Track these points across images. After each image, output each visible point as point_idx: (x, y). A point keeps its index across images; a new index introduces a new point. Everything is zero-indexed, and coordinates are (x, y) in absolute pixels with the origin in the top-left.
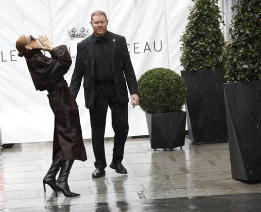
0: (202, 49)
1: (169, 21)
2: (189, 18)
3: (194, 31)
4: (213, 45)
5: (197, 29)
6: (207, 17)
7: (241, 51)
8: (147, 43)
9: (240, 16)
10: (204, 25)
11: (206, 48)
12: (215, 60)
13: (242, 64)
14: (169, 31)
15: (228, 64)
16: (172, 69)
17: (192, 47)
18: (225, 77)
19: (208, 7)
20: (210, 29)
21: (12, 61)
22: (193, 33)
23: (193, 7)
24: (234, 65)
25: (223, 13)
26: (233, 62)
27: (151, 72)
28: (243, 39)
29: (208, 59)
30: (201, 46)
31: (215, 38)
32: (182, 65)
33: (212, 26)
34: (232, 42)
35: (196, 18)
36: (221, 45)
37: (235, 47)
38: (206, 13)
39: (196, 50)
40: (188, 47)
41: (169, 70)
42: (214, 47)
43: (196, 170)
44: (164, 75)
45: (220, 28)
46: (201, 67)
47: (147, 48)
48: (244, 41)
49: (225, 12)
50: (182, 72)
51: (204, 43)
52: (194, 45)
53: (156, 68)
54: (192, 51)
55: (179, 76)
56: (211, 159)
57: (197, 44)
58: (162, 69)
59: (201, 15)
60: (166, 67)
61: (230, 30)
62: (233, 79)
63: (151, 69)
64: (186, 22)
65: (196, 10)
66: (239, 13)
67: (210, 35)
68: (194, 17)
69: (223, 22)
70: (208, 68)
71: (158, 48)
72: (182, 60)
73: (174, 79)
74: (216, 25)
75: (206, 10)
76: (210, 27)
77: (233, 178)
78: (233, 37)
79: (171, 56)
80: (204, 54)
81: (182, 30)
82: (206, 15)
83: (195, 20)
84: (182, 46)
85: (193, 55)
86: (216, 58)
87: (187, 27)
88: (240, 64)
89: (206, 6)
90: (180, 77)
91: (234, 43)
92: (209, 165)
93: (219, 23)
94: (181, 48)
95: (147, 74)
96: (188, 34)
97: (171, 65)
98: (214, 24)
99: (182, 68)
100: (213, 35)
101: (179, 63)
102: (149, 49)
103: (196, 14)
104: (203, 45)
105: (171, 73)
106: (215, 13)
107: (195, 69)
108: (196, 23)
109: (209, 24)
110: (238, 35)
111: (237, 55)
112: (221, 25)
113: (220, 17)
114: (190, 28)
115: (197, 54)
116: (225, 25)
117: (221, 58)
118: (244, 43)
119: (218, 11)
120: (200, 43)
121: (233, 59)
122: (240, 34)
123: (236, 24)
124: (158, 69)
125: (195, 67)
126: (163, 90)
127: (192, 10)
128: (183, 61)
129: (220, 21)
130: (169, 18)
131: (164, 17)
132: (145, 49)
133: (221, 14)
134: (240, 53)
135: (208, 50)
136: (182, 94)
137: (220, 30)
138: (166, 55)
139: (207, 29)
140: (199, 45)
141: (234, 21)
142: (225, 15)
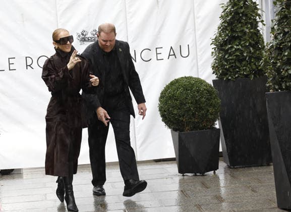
0: (238, 54)
1: (198, 21)
2: (222, 17)
3: (227, 32)
4: (251, 49)
5: (232, 30)
6: (243, 15)
7: (286, 54)
8: (171, 48)
9: (285, 12)
10: (240, 25)
11: (242, 53)
12: (254, 67)
13: (288, 69)
14: (198, 33)
15: (271, 70)
16: (203, 78)
17: (226, 52)
18: (268, 85)
19: (244, 4)
20: (247, 31)
21: (10, 70)
22: (227, 35)
23: (226, 3)
24: (278, 71)
25: (262, 11)
26: (277, 67)
27: (177, 81)
28: (288, 40)
29: (245, 66)
30: (236, 50)
31: (254, 40)
32: (213, 73)
33: (249, 26)
34: (275, 43)
35: (230, 17)
36: (260, 49)
37: (279, 49)
38: (242, 10)
39: (230, 55)
40: (221, 52)
41: (198, 79)
42: (252, 51)
43: (233, 198)
44: (193, 85)
45: (258, 28)
46: (237, 76)
47: (172, 54)
48: (290, 41)
49: (264, 10)
50: (214, 81)
51: (240, 47)
52: (228, 50)
53: (183, 76)
54: (226, 57)
55: (211, 86)
56: (252, 184)
57: (232, 47)
58: (191, 78)
59: (237, 13)
60: (194, 75)
61: (273, 28)
62: (277, 87)
63: (177, 78)
64: (219, 22)
65: (230, 7)
66: (283, 8)
67: (247, 37)
68: (227, 16)
69: (262, 21)
70: (247, 76)
71: (185, 53)
72: (213, 67)
73: (205, 90)
74: (254, 25)
75: (241, 8)
76: (247, 28)
77: (278, 207)
78: (276, 38)
79: (200, 63)
80: (240, 60)
81: (213, 32)
82: (242, 13)
83: (229, 20)
84: (213, 50)
85: (227, 60)
86: (255, 64)
87: (219, 28)
88: (286, 69)
89: (242, 2)
90: (212, 88)
91: (277, 44)
92: (249, 193)
93: (257, 22)
94: (213, 52)
95: (172, 84)
96: (220, 35)
97: (200, 73)
98: (251, 24)
99: (214, 77)
101: (211, 70)
102: (174, 55)
103: (231, 12)
104: (239, 49)
105: (200, 82)
106: (253, 11)
107: (230, 78)
108: (230, 23)
109: (246, 24)
110: (282, 35)
111: (282, 59)
112: (260, 24)
113: (259, 15)
114: (223, 29)
115: (231, 59)
116: (264, 25)
117: (262, 63)
118: (289, 44)
119: (258, 9)
120: (235, 47)
121: (277, 63)
122: (285, 34)
123: (280, 22)
124: (186, 77)
125: (230, 75)
126: (191, 103)
127: (225, 8)
128: (215, 68)
129: (258, 20)
130: (198, 18)
131: (191, 16)
132: (170, 55)
133: (259, 12)
134: (284, 56)
135: (245, 55)
136: (214, 106)
137: (259, 31)
138: (195, 61)
139: (243, 30)
140: (234, 49)
141: (277, 18)
142: (264, 14)
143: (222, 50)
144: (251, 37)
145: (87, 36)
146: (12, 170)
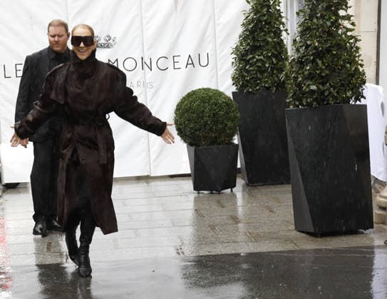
0: (260, 64)
1: (218, 28)
2: (243, 24)
3: (249, 41)
4: (274, 59)
5: (254, 39)
6: (266, 24)
7: (308, 68)
8: (190, 56)
9: (307, 23)
10: (263, 34)
11: (264, 63)
12: (276, 79)
13: (310, 85)
14: (219, 41)
15: (292, 84)
16: (221, 90)
17: (247, 62)
18: (288, 101)
19: (268, 11)
20: (270, 40)
21: (17, 77)
22: (248, 44)
23: (248, 10)
24: (299, 86)
25: (287, 19)
26: (298, 82)
27: (194, 93)
28: (311, 53)
29: (266, 78)
30: (258, 60)
31: (277, 51)
32: (233, 84)
33: (272, 35)
34: (296, 56)
35: (252, 25)
36: (283, 59)
37: (301, 63)
38: (265, 18)
39: (251, 65)
40: (242, 62)
41: (217, 90)
42: (275, 62)
43: (249, 219)
44: (210, 97)
45: (282, 37)
46: (258, 88)
47: (190, 62)
48: (312, 55)
49: (289, 18)
50: (233, 93)
51: (262, 57)
52: (250, 59)
53: (201, 87)
54: (247, 67)
55: (229, 99)
56: (270, 205)
57: (254, 57)
58: (209, 89)
59: (259, 21)
60: (213, 87)
61: (295, 41)
62: (297, 103)
63: (194, 89)
64: (240, 30)
65: (252, 15)
66: (306, 19)
67: (269, 47)
68: (250, 24)
69: (286, 30)
70: (268, 88)
71: (204, 62)
72: (233, 79)
73: (223, 102)
74: (278, 34)
75: (264, 15)
76: (270, 37)
77: (296, 229)
78: (298, 50)
79: (220, 73)
80: (261, 70)
81: (234, 40)
82: (265, 21)
83: (252, 28)
84: (234, 60)
85: (248, 71)
86: (277, 76)
87: (240, 36)
88: (307, 84)
89: (265, 9)
90: (231, 100)
91: (299, 57)
92: (267, 213)
93: (281, 31)
94: (233, 63)
95: (189, 95)
96: (241, 43)
97: (219, 84)
98: (275, 33)
99: (234, 89)
100: (274, 47)
101: (230, 82)
102: (193, 64)
103: (253, 20)
104: (261, 59)
105: (220, 94)
106: (277, 19)
107: (250, 90)
108: (252, 32)
109: (270, 32)
110: (304, 48)
111: (303, 73)
112: (284, 33)
113: (283, 24)
114: (244, 38)
115: (253, 70)
116: (288, 34)
117: (282, 77)
118: (312, 58)
119: (282, 17)
120: (257, 57)
121: (298, 77)
122: (307, 47)
123: (302, 33)
124: (204, 89)
125: (251, 87)
126: (209, 116)
127: (247, 15)
128: (236, 80)
129: (282, 29)
130: (219, 24)
131: (212, 22)
132: (187, 64)
133: (284, 20)
134: (306, 70)
135: (267, 65)
136: (233, 121)
137: (282, 41)
138: (214, 71)
139: (265, 40)
140: (255, 60)
141: (299, 29)
142: (289, 22)
143: (242, 60)
144: (273, 47)
145: (100, 42)
146: (18, 184)
